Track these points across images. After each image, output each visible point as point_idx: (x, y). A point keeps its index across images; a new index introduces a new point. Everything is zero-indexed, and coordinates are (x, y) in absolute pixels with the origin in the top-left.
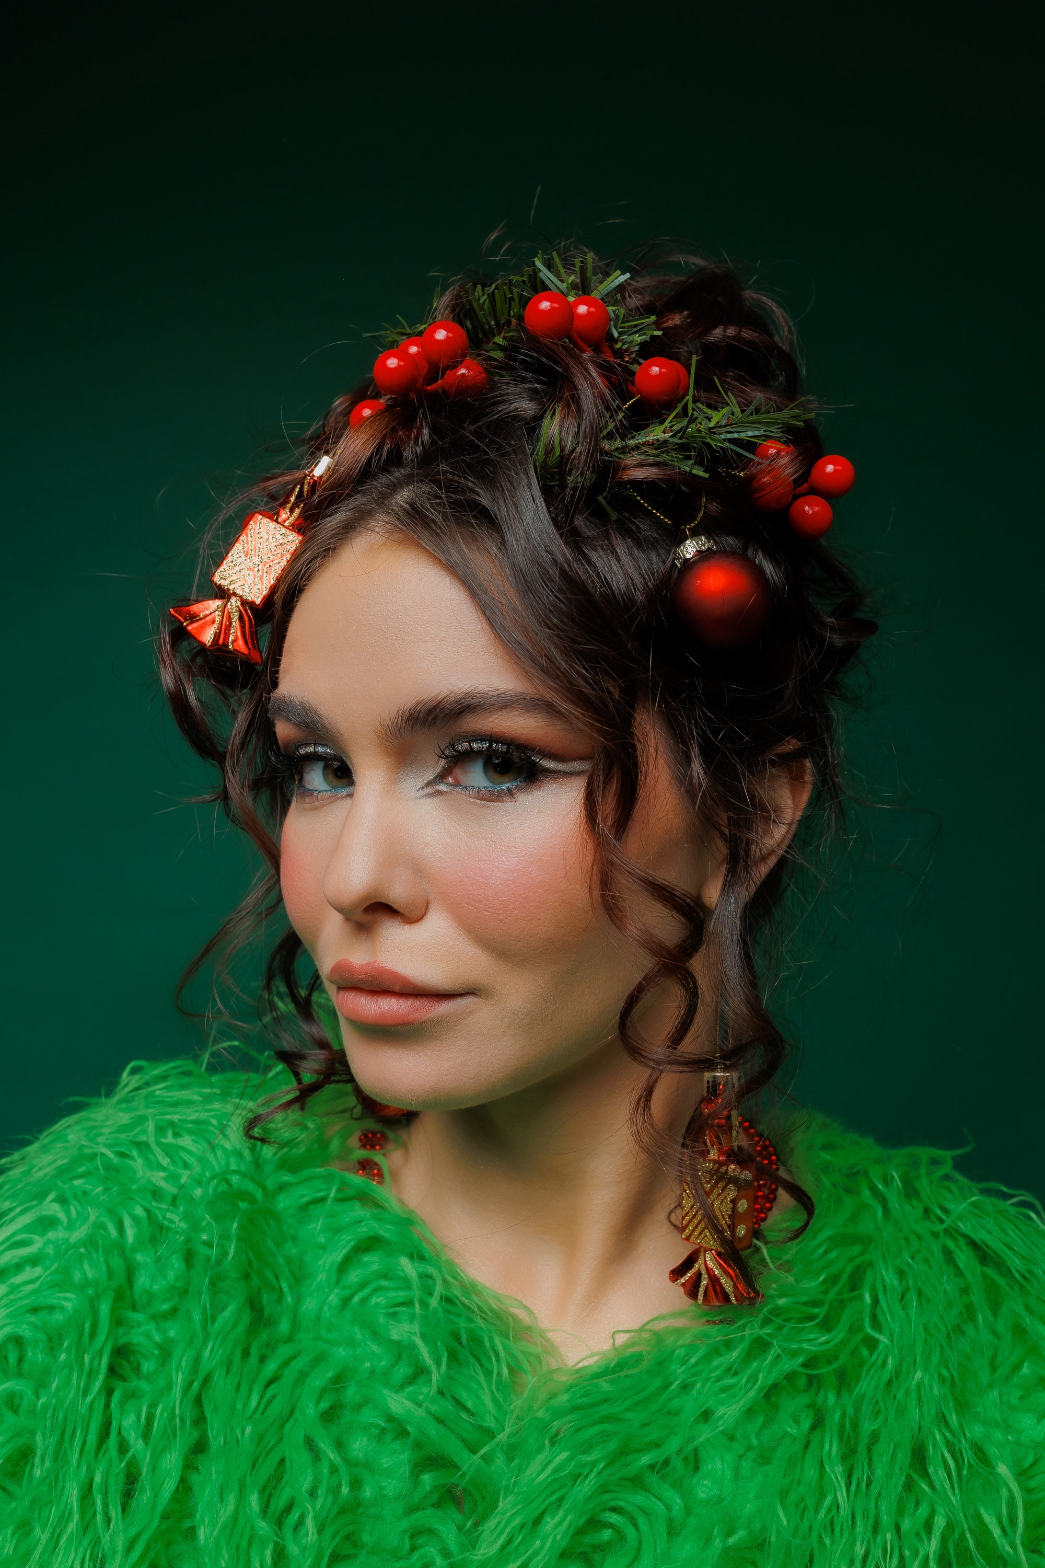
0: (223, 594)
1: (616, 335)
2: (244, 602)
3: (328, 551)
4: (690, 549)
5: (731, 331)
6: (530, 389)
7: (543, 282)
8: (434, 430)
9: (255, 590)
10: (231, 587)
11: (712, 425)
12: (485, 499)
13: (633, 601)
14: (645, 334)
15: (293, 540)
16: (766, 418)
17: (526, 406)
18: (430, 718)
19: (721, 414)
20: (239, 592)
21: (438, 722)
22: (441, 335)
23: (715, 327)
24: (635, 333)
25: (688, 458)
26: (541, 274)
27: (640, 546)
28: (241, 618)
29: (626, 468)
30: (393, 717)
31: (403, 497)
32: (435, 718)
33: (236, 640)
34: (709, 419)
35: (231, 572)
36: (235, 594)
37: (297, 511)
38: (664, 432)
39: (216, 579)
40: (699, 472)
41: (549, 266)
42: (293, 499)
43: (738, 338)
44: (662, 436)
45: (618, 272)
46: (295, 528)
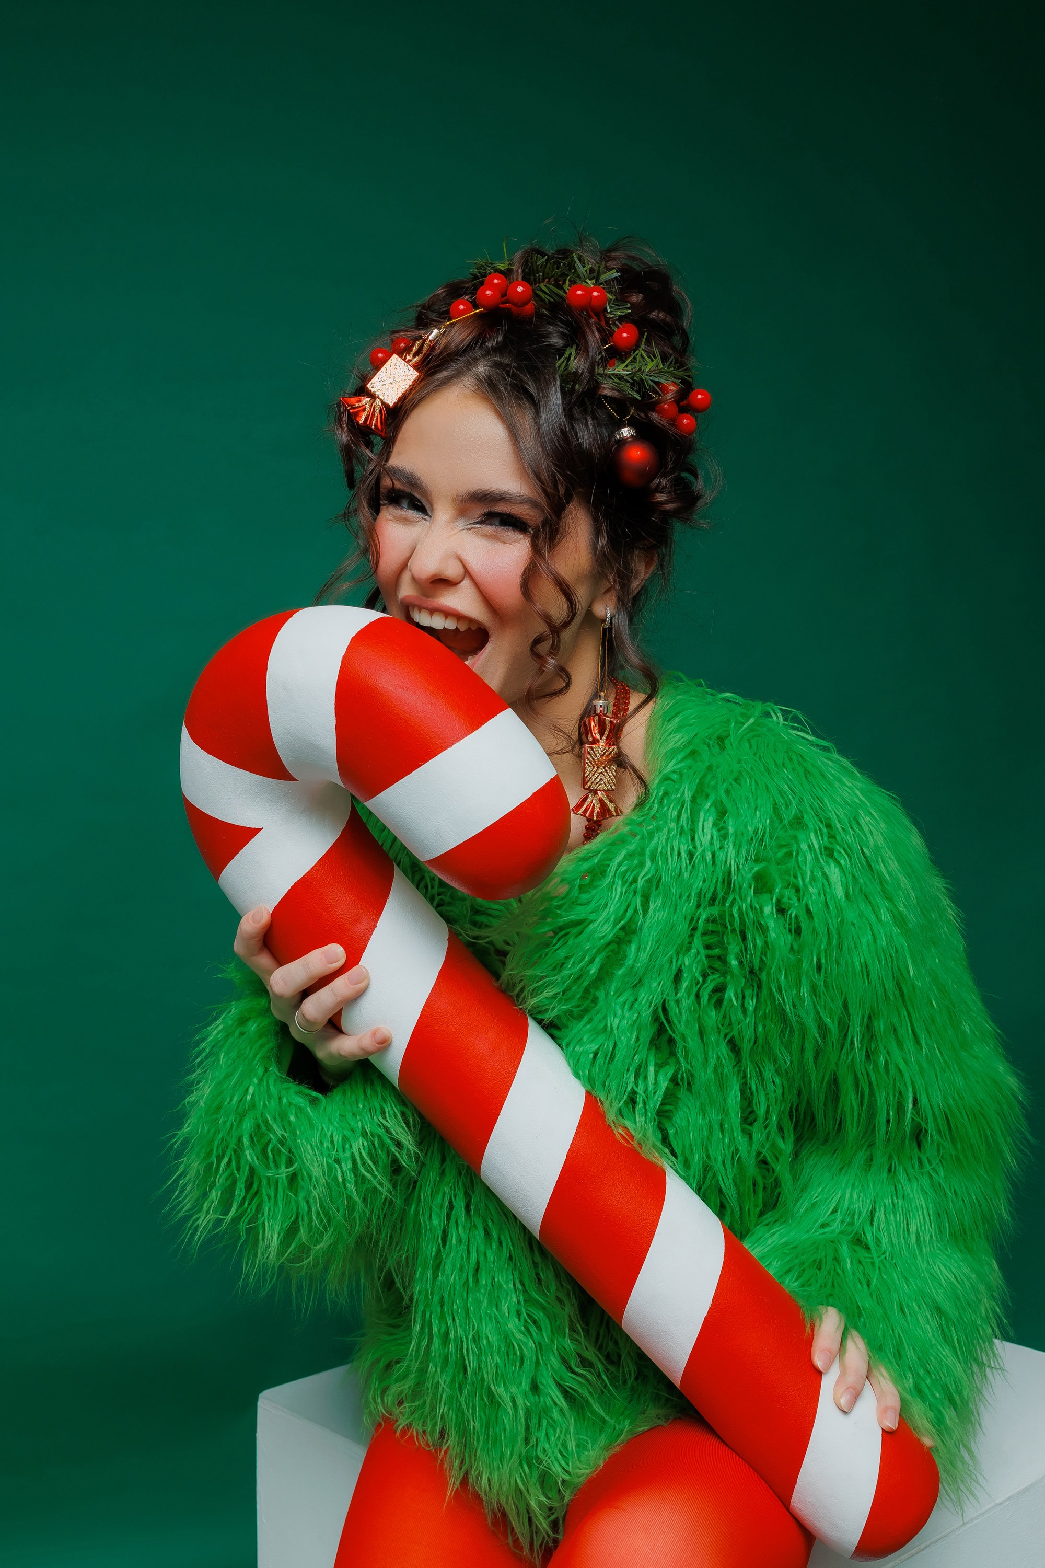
0: (373, 396)
1: (609, 310)
2: (383, 403)
4: (626, 432)
5: (661, 315)
6: (559, 332)
8: (504, 337)
9: (390, 397)
10: (377, 393)
11: (646, 370)
12: (532, 389)
13: (591, 453)
14: (622, 310)
15: (414, 374)
17: (556, 341)
18: (483, 499)
19: (651, 364)
20: (381, 397)
21: (487, 501)
22: (520, 289)
23: (653, 311)
24: (617, 310)
25: (634, 387)
27: (599, 425)
28: (381, 412)
29: (604, 388)
30: (464, 493)
31: (482, 369)
33: (376, 421)
35: (377, 384)
36: (378, 398)
37: (417, 358)
38: (623, 370)
39: (369, 386)
40: (635, 394)
42: (415, 350)
43: (663, 321)
45: (614, 271)
46: (415, 367)
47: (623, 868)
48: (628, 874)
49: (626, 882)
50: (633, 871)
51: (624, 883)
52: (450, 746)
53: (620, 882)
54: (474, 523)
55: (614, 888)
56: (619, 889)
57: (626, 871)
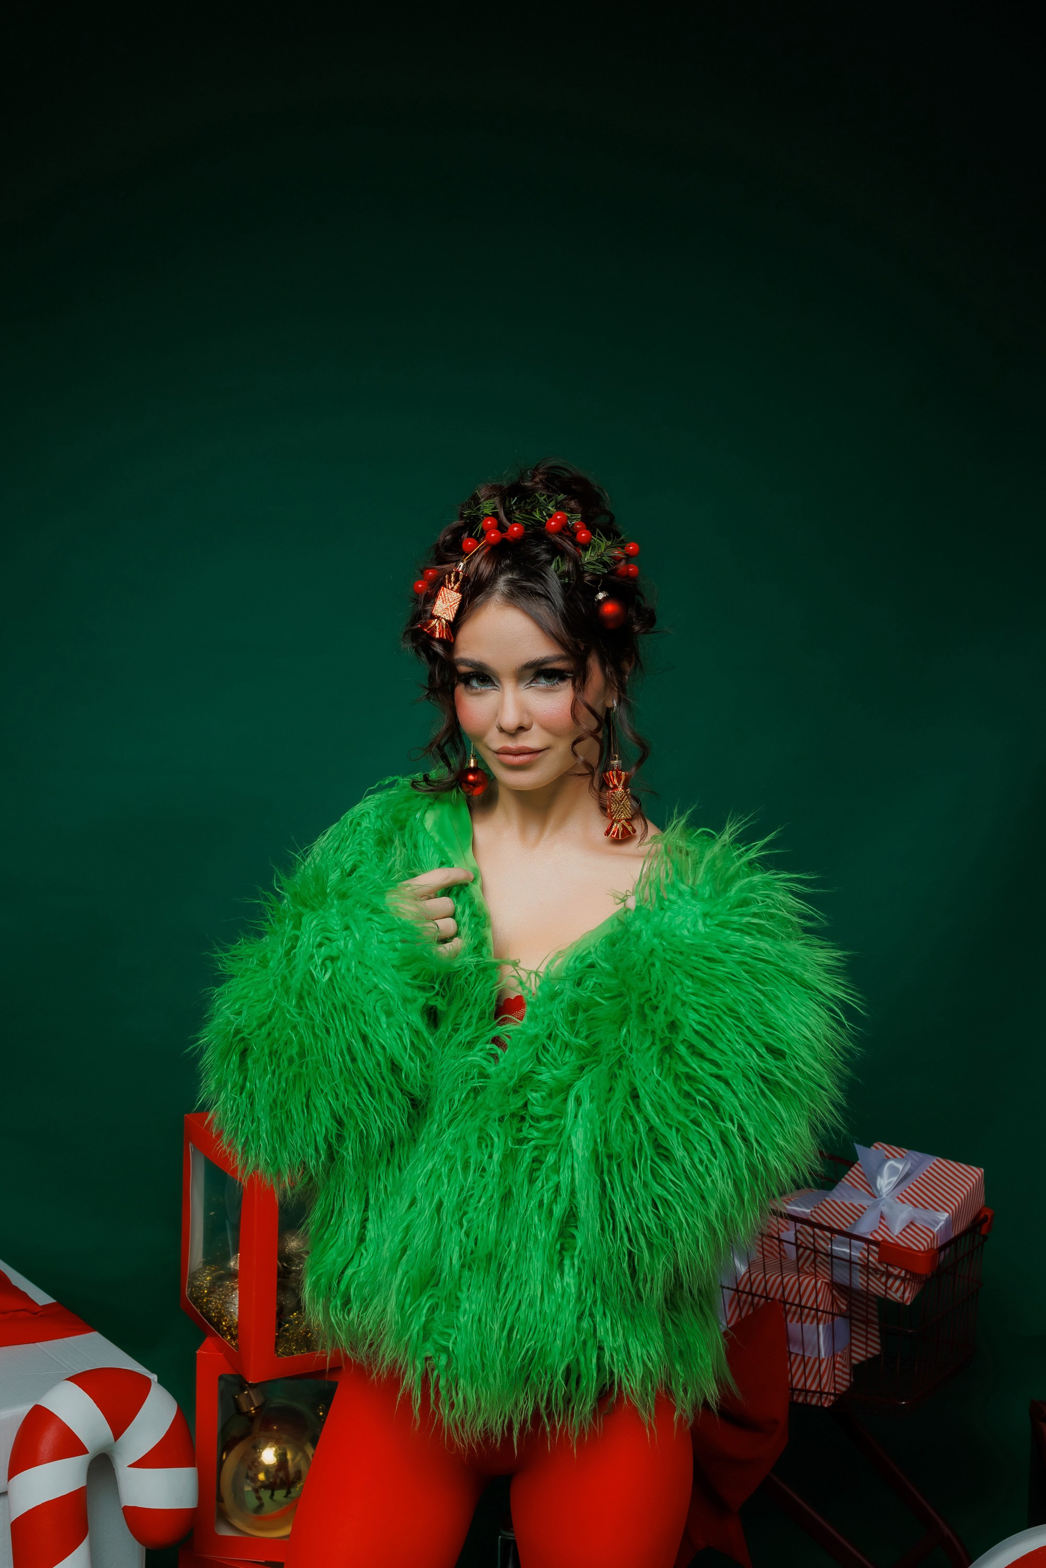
0: (439, 618)
2: (447, 621)
4: (601, 596)
9: (449, 615)
10: (440, 615)
17: (545, 557)
18: (532, 666)
28: (446, 627)
30: (520, 667)
33: (445, 633)
35: (438, 610)
36: (442, 618)
37: (457, 584)
39: (433, 612)
42: (453, 578)
46: (456, 591)
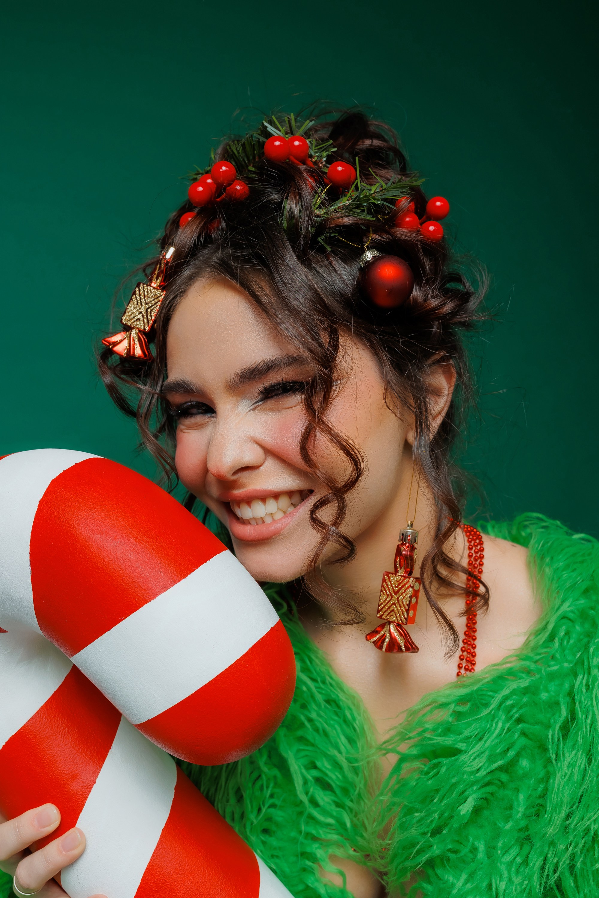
1: (313, 154)
3: (182, 293)
5: (368, 142)
6: (274, 189)
7: (270, 133)
10: (132, 325)
11: (372, 192)
14: (328, 151)
15: (161, 294)
16: (400, 185)
18: (252, 376)
19: (376, 186)
20: (136, 326)
21: (257, 377)
22: (223, 169)
24: (323, 151)
25: (363, 211)
26: (268, 129)
28: (139, 340)
30: (232, 378)
32: (255, 376)
34: (370, 190)
35: (132, 315)
36: (134, 328)
37: (160, 279)
38: (348, 200)
39: (124, 321)
40: (370, 218)
41: (271, 123)
42: (157, 272)
43: (372, 145)
44: (347, 203)
45: (308, 121)
47: (509, 703)
48: (515, 710)
49: (511, 718)
50: (521, 708)
51: (509, 718)
52: (154, 597)
53: (503, 717)
54: (257, 402)
55: (494, 722)
56: (500, 725)
57: (513, 706)
